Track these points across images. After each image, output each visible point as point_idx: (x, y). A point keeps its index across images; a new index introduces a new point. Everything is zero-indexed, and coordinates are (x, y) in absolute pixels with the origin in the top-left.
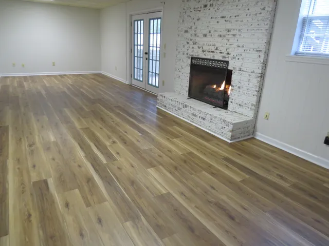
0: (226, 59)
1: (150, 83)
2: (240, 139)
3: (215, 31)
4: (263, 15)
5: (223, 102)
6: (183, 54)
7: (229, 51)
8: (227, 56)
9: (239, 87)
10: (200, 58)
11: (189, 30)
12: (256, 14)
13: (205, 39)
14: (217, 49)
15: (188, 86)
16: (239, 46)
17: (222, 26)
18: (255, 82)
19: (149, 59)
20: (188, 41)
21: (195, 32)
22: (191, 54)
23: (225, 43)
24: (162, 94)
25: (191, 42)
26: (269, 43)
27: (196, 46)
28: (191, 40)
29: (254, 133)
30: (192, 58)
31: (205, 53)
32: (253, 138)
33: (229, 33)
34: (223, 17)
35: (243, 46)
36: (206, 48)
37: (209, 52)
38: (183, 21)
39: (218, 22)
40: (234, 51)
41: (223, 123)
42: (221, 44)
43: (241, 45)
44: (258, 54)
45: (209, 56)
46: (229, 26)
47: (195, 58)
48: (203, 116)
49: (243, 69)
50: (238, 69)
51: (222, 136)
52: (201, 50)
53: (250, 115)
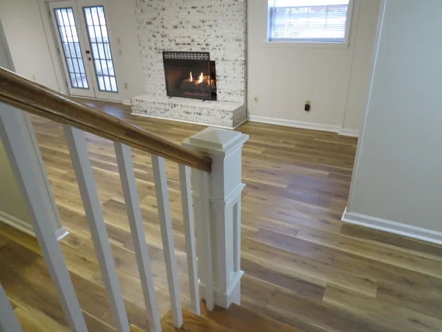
0: (206, 51)
1: (102, 88)
2: (239, 125)
3: (188, 22)
4: (236, 5)
5: (210, 94)
6: (150, 49)
7: (207, 42)
8: (205, 47)
9: (225, 77)
10: (174, 52)
11: (153, 22)
12: (230, 5)
13: (176, 31)
14: (193, 41)
15: (165, 83)
16: (218, 37)
17: (195, 17)
18: (240, 69)
19: (94, 59)
20: (155, 34)
21: (162, 23)
22: (161, 48)
23: (202, 34)
24: (138, 98)
25: (158, 36)
26: (246, 33)
27: (166, 39)
28: (158, 32)
29: (247, 116)
30: (164, 53)
31: (179, 46)
32: (247, 121)
33: (205, 24)
34: (194, 7)
35: (222, 37)
36: (178, 41)
37: (184, 44)
38: (142, 11)
39: (189, 13)
40: (213, 42)
41: (222, 113)
42: (197, 36)
43: (220, 36)
44: (238, 43)
45: (186, 49)
46: (202, 17)
47: (168, 53)
48: (199, 111)
49: (225, 58)
50: (220, 59)
51: (223, 125)
52: (174, 43)
53: (240, 101)
